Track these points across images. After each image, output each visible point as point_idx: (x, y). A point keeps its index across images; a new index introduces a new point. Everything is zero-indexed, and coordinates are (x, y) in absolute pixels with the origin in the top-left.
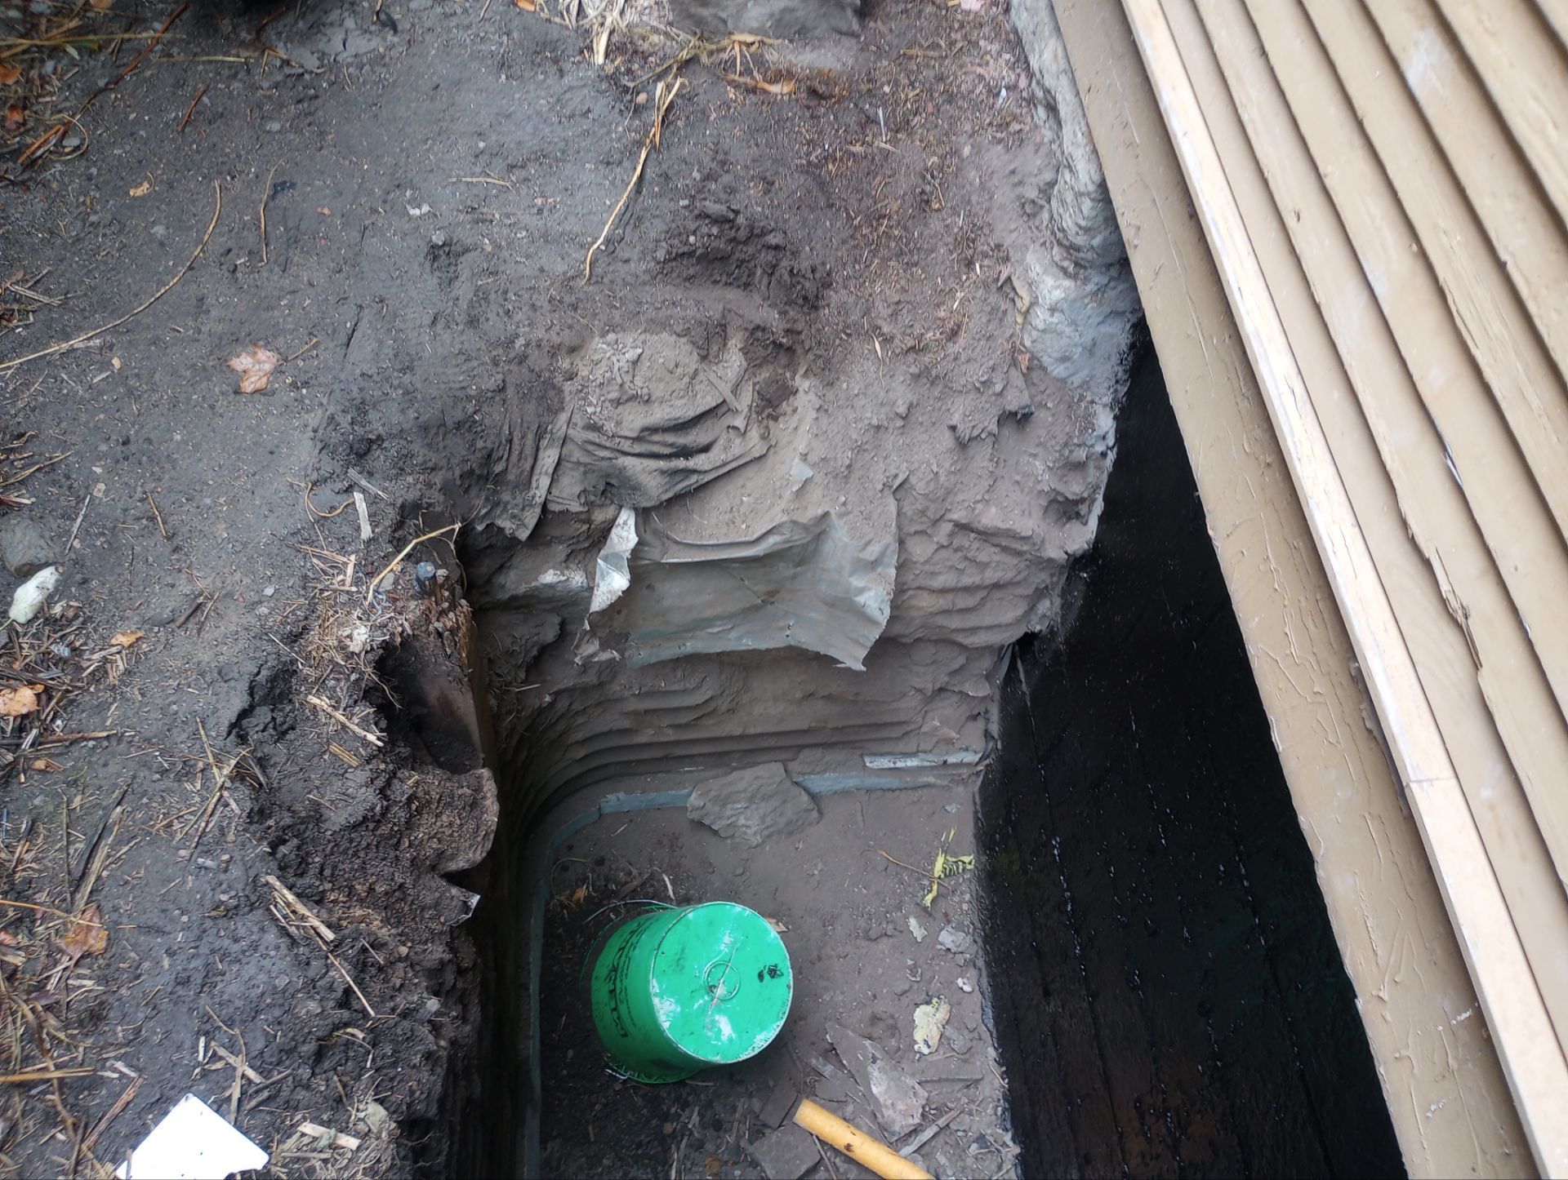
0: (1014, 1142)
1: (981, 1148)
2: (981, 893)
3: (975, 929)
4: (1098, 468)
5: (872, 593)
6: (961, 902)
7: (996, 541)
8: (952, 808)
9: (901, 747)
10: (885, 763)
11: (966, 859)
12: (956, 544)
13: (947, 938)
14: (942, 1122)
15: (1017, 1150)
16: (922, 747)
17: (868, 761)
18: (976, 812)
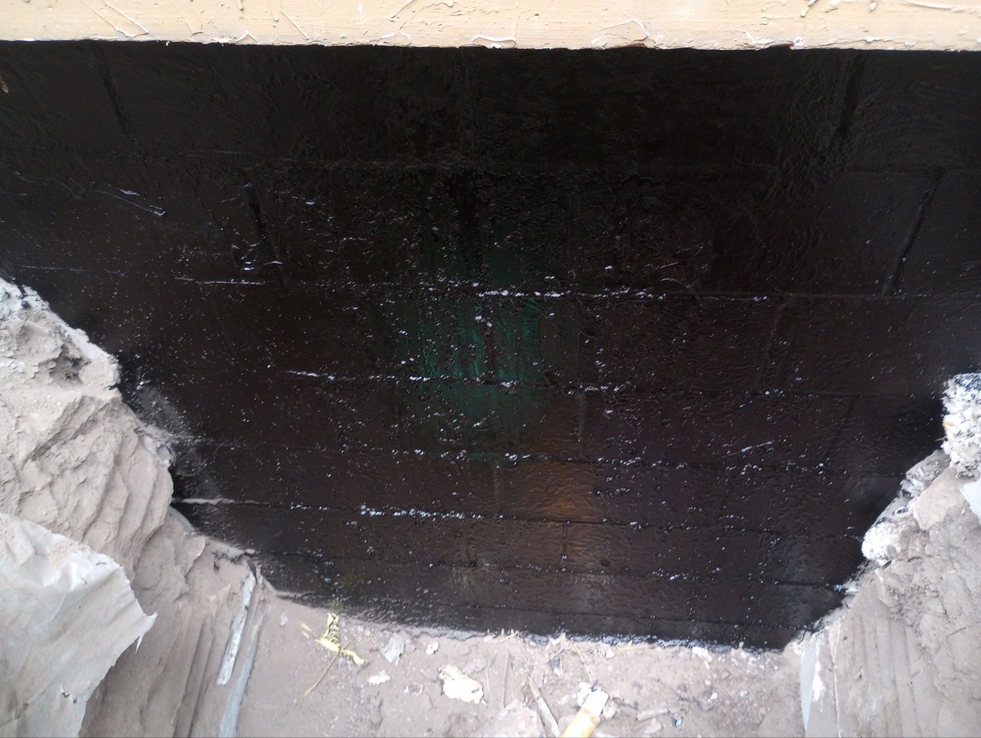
0: (557, 637)
1: (558, 666)
2: (362, 615)
3: (388, 629)
4: (39, 318)
5: (74, 567)
6: (363, 635)
7: (70, 433)
8: (284, 620)
9: (222, 642)
10: (228, 665)
11: (330, 620)
12: (54, 469)
13: (392, 653)
14: (536, 694)
15: (563, 635)
16: (228, 622)
17: (223, 681)
18: (295, 600)
